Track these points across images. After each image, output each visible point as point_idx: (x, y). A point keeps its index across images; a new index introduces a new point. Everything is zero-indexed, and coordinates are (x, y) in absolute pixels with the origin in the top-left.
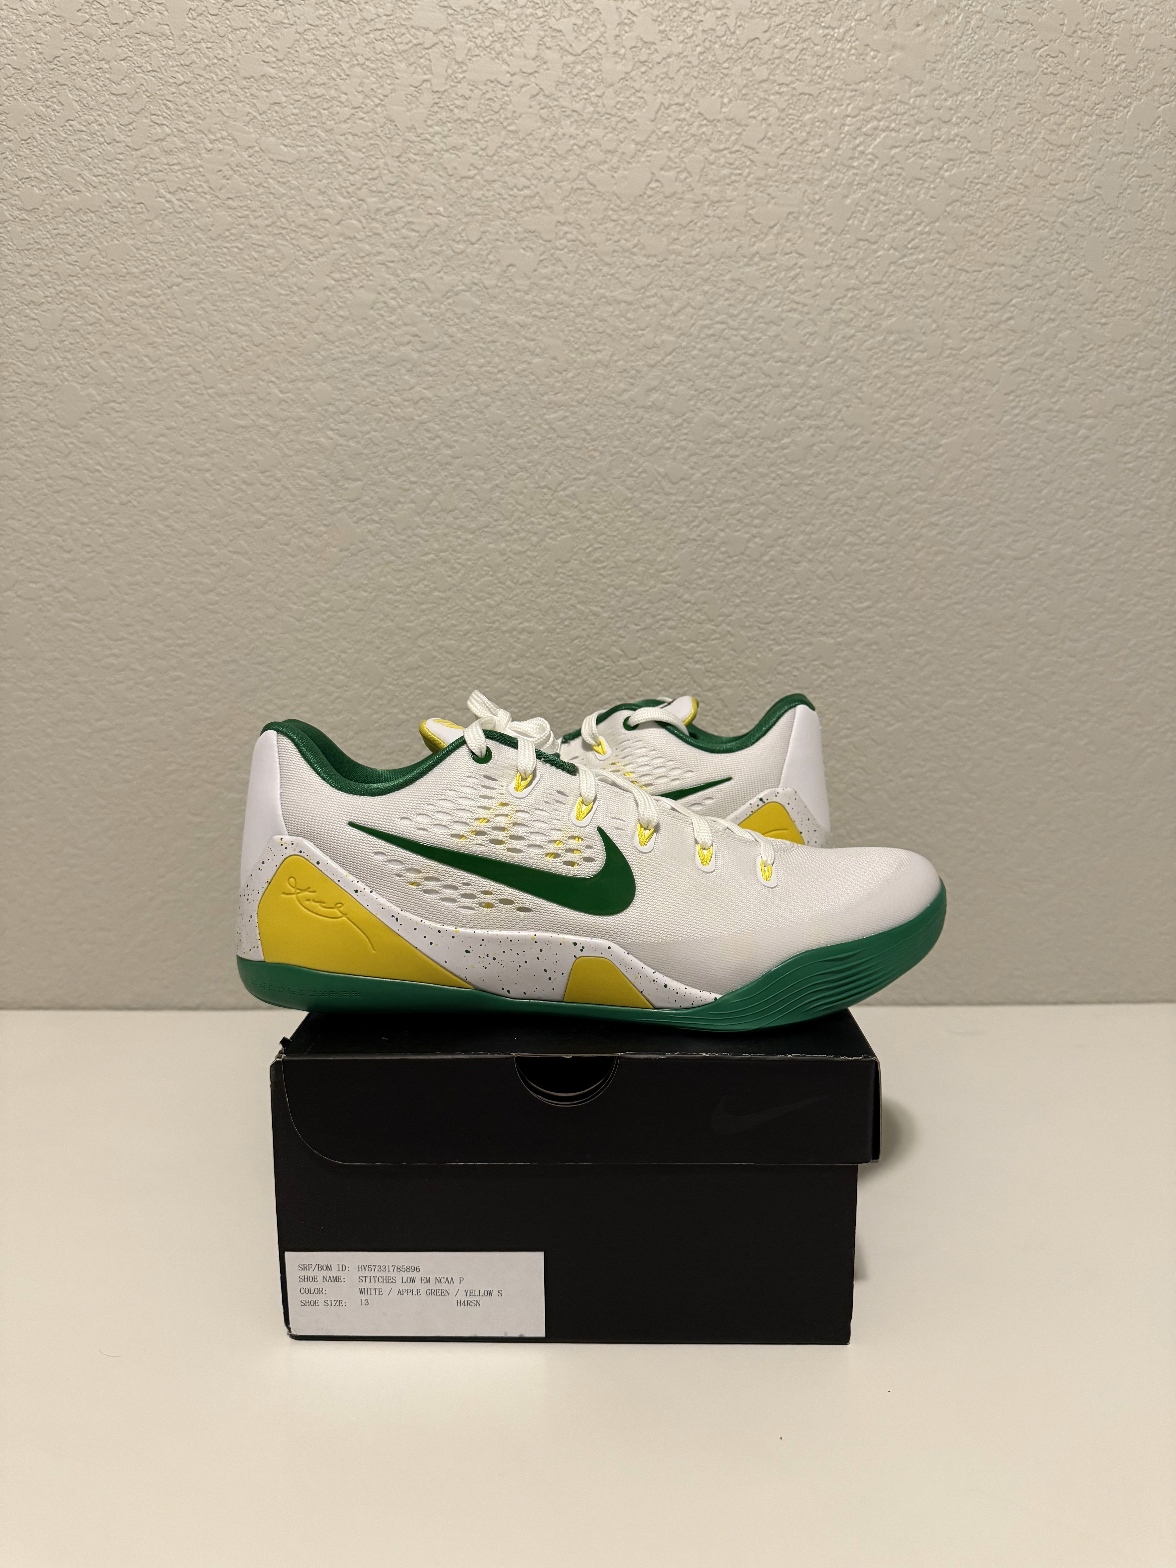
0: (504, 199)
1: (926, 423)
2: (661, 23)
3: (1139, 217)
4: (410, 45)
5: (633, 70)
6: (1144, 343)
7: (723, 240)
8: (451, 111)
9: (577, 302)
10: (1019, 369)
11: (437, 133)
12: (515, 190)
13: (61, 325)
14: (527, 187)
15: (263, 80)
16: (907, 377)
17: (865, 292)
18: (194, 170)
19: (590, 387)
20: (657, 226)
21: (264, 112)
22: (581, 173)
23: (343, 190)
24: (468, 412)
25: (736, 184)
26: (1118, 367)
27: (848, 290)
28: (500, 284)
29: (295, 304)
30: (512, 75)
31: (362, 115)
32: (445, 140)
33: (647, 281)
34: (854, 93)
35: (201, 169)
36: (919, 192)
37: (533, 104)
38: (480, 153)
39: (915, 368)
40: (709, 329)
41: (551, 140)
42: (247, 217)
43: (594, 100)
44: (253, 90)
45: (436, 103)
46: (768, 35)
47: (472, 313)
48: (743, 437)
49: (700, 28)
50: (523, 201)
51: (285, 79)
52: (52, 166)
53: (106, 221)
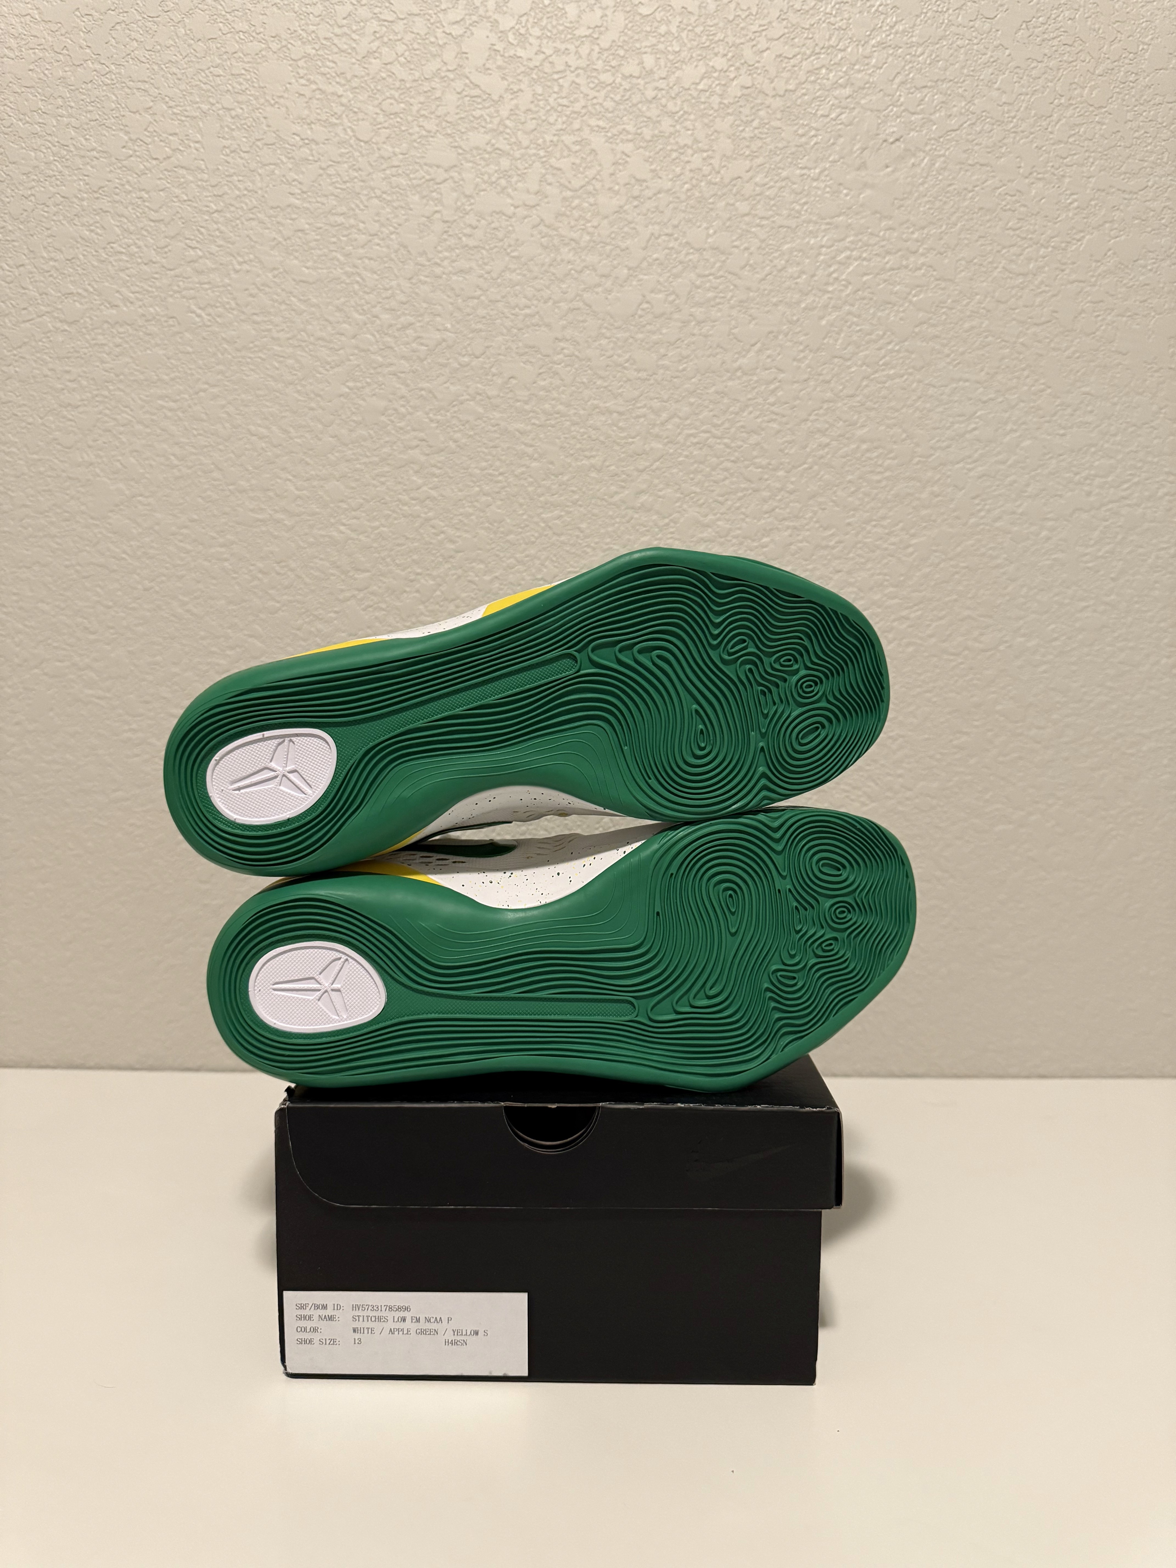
0: (507, 317)
1: (897, 525)
2: (652, 163)
3: (1093, 338)
4: (423, 180)
5: (626, 204)
6: (1100, 453)
7: (709, 356)
8: (460, 239)
9: (572, 412)
10: (984, 475)
11: (446, 258)
12: (517, 310)
13: (95, 426)
14: (529, 307)
15: (289, 210)
16: (879, 481)
17: (840, 404)
18: (221, 289)
19: (584, 489)
20: (647, 343)
21: (289, 238)
22: (578, 295)
23: (359, 308)
24: (471, 510)
25: (720, 306)
26: (1076, 474)
27: (824, 402)
28: (501, 395)
29: (312, 409)
30: (516, 207)
31: (377, 241)
32: (454, 265)
33: (637, 393)
34: (828, 227)
35: (229, 288)
36: (889, 314)
37: (535, 232)
38: (486, 276)
39: (887, 474)
40: (695, 437)
41: (550, 265)
42: (269, 330)
43: (591, 230)
44: (279, 219)
45: (445, 232)
46: (750, 174)
47: (476, 420)
48: (727, 535)
49: (688, 167)
50: (524, 320)
51: (308, 209)
52: (93, 283)
53: (141, 333)
